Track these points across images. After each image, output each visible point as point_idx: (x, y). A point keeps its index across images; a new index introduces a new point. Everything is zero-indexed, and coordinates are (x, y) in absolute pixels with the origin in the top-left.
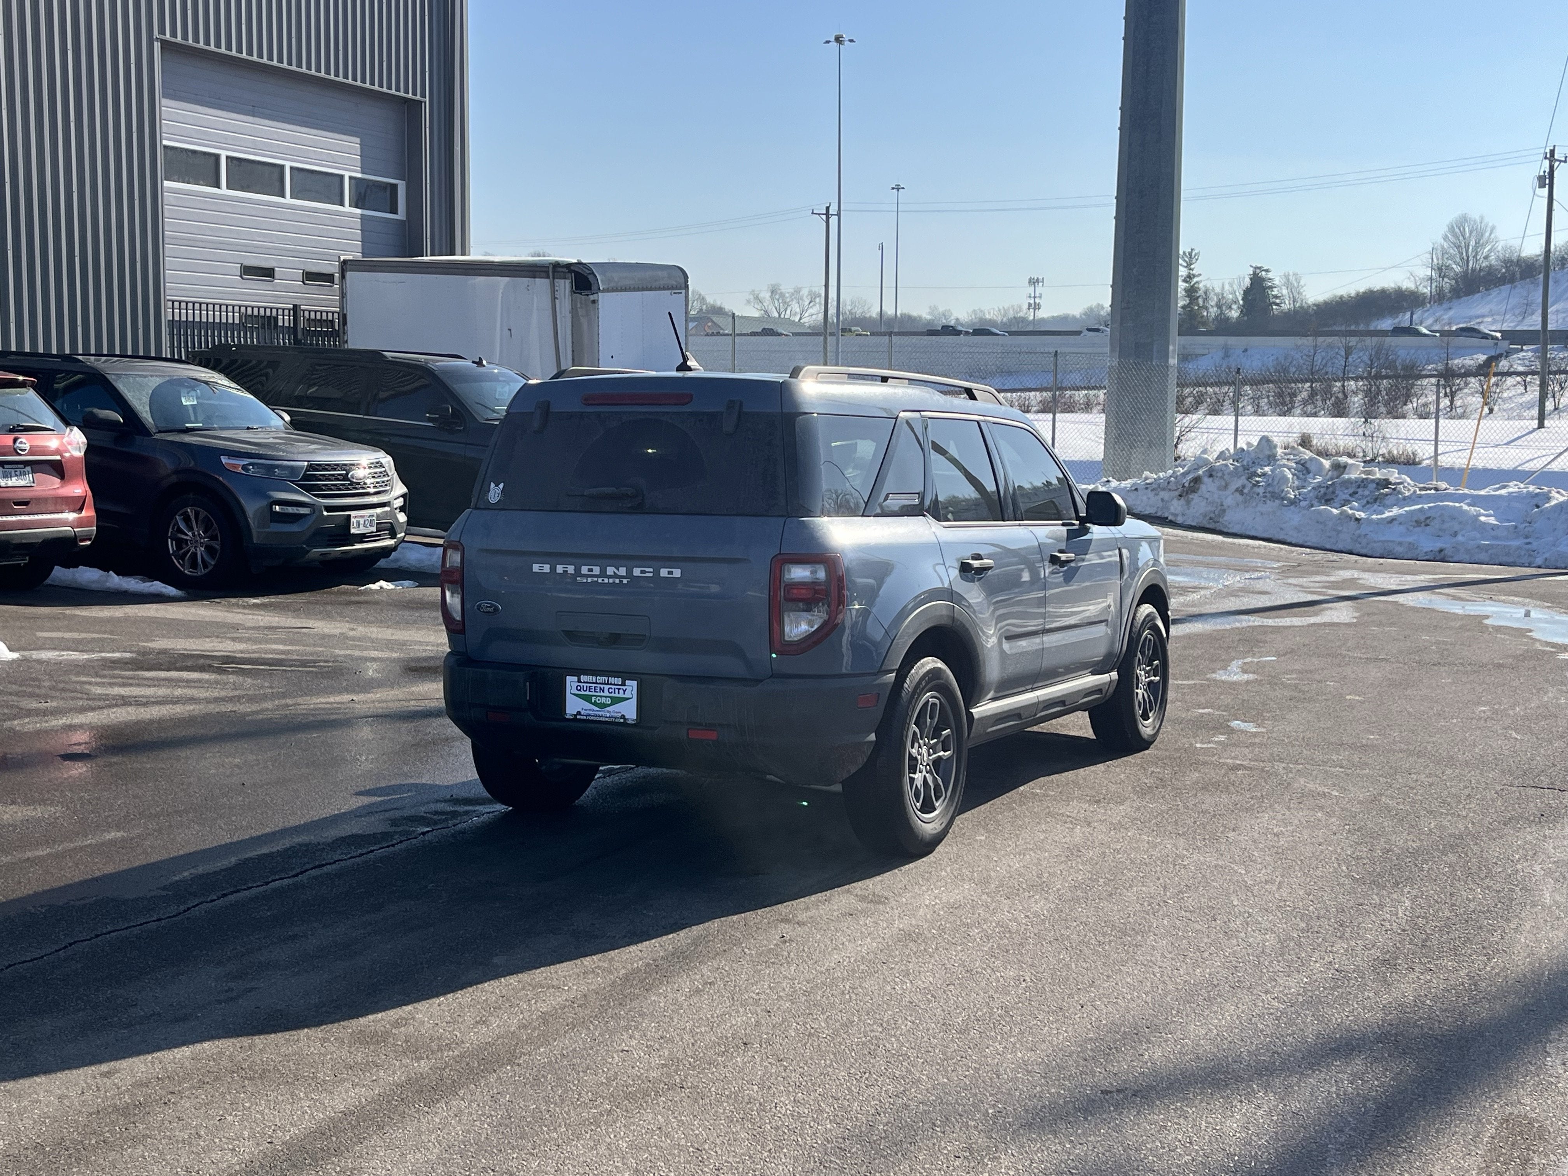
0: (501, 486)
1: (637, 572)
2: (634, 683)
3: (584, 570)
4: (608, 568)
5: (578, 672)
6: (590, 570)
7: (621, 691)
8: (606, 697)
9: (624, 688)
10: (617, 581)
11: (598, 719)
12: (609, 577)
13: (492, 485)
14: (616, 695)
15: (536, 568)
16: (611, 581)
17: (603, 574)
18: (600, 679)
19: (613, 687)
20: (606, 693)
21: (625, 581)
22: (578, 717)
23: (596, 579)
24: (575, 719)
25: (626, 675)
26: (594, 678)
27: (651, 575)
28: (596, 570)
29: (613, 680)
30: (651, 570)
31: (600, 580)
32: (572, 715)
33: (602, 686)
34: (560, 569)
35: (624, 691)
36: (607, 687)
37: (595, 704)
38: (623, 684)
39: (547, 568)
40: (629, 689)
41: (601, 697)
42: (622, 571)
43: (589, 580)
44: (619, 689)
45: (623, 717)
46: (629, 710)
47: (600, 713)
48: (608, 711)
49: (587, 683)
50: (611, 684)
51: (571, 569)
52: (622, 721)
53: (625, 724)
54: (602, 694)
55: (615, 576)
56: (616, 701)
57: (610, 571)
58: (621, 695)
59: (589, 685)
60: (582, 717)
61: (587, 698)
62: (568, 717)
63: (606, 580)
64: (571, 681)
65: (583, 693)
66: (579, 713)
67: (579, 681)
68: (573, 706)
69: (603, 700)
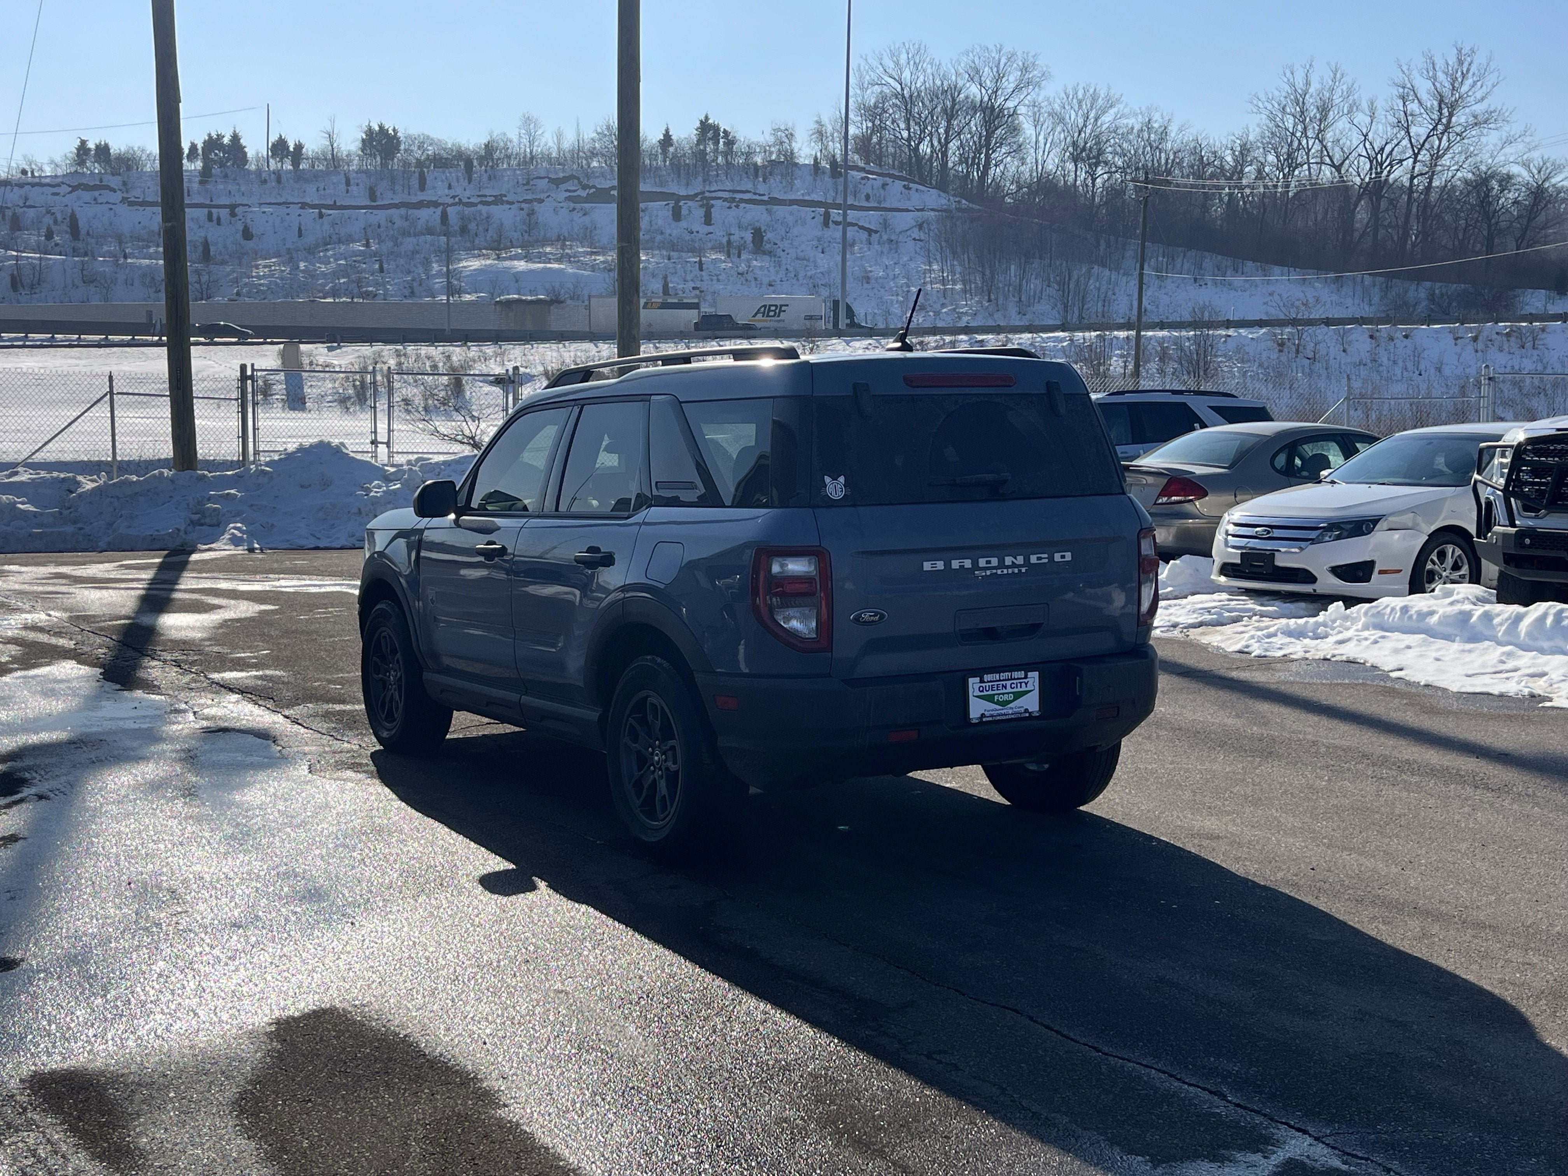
0: (842, 479)
1: (1033, 559)
2: (1036, 674)
3: (982, 562)
4: (1006, 558)
5: (979, 673)
6: (988, 562)
7: (1023, 684)
8: (1008, 693)
9: (1026, 681)
10: (1016, 571)
11: (1004, 718)
12: (1008, 567)
13: (827, 479)
14: (1019, 689)
15: (927, 566)
16: (1010, 571)
17: (1001, 565)
18: (1004, 675)
19: (1015, 681)
20: (1009, 690)
21: (1023, 570)
22: (984, 720)
23: (994, 571)
24: (981, 723)
25: (1027, 667)
26: (998, 675)
27: (1046, 561)
28: (995, 562)
29: (1016, 674)
30: (1046, 556)
31: (999, 572)
32: (977, 719)
33: (1004, 683)
34: (955, 564)
35: (1026, 684)
36: (1009, 683)
37: (998, 703)
38: (1026, 677)
39: (940, 565)
40: (1031, 681)
41: (1003, 694)
42: (1020, 560)
43: (988, 573)
44: (1021, 683)
45: (1026, 711)
46: (1031, 703)
47: (1003, 712)
48: (1011, 708)
49: (991, 682)
50: (1015, 679)
51: (968, 563)
52: (1027, 715)
53: (1031, 717)
54: (1004, 691)
55: (1014, 566)
56: (1018, 695)
57: (1008, 560)
58: (1024, 689)
59: (990, 684)
60: (988, 719)
61: (990, 699)
62: (974, 721)
63: (1005, 571)
64: (973, 683)
65: (985, 693)
66: (983, 715)
67: (982, 681)
68: (977, 709)
69: (1006, 697)
